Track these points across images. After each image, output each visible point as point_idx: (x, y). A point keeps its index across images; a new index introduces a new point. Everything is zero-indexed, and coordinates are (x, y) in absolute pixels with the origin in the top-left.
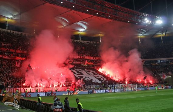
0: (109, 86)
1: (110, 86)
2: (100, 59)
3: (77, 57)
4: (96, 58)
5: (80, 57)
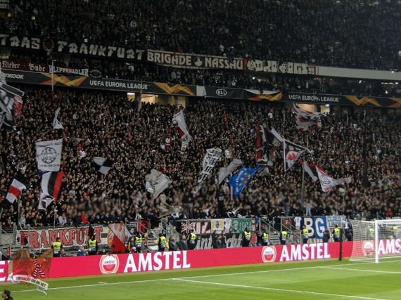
0: (298, 224)
1: (302, 222)
2: (228, 67)
3: (106, 52)
4: (206, 59)
5: (126, 55)
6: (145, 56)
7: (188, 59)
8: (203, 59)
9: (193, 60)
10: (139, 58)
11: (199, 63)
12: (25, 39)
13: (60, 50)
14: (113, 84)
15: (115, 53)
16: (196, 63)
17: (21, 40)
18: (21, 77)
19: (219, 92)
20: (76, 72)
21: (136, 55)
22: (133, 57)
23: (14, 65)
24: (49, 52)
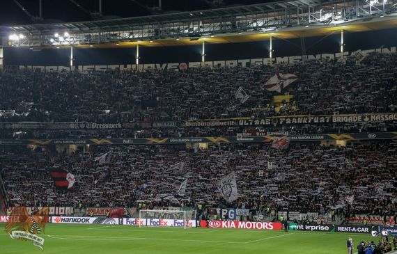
2: (387, 119)
3: (307, 121)
4: (372, 116)
5: (319, 120)
6: (331, 119)
7: (359, 118)
8: (369, 117)
9: (363, 118)
10: (328, 121)
11: (367, 119)
12: (262, 120)
13: (281, 123)
14: (303, 138)
15: (313, 120)
16: (365, 120)
17: (260, 121)
18: (252, 139)
19: (370, 136)
20: (283, 133)
21: (326, 120)
22: (323, 121)
23: (248, 134)
24: (275, 125)
